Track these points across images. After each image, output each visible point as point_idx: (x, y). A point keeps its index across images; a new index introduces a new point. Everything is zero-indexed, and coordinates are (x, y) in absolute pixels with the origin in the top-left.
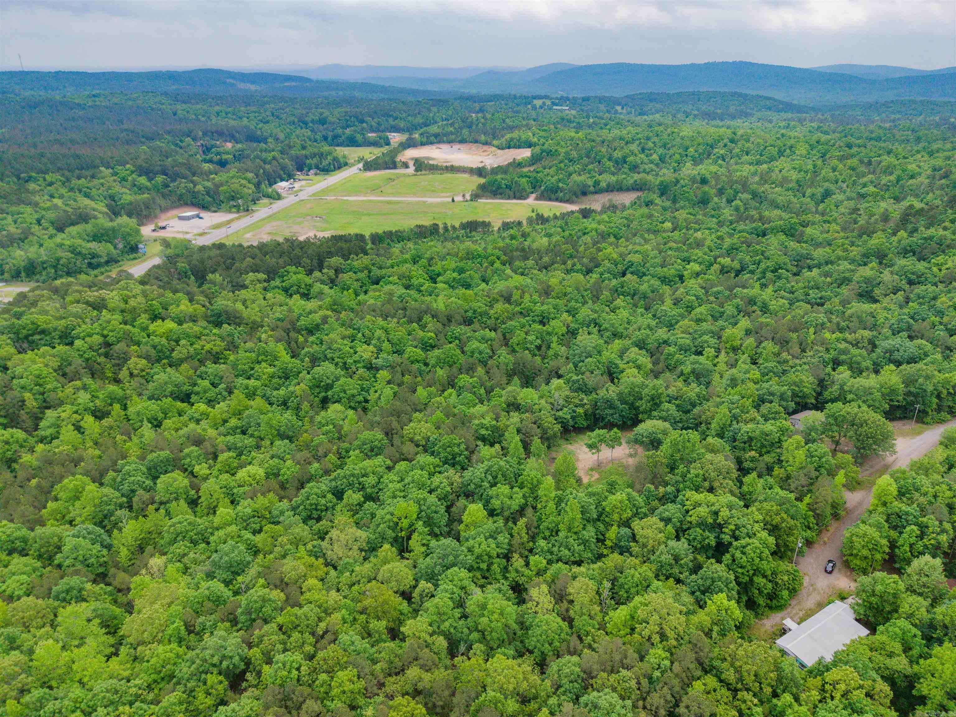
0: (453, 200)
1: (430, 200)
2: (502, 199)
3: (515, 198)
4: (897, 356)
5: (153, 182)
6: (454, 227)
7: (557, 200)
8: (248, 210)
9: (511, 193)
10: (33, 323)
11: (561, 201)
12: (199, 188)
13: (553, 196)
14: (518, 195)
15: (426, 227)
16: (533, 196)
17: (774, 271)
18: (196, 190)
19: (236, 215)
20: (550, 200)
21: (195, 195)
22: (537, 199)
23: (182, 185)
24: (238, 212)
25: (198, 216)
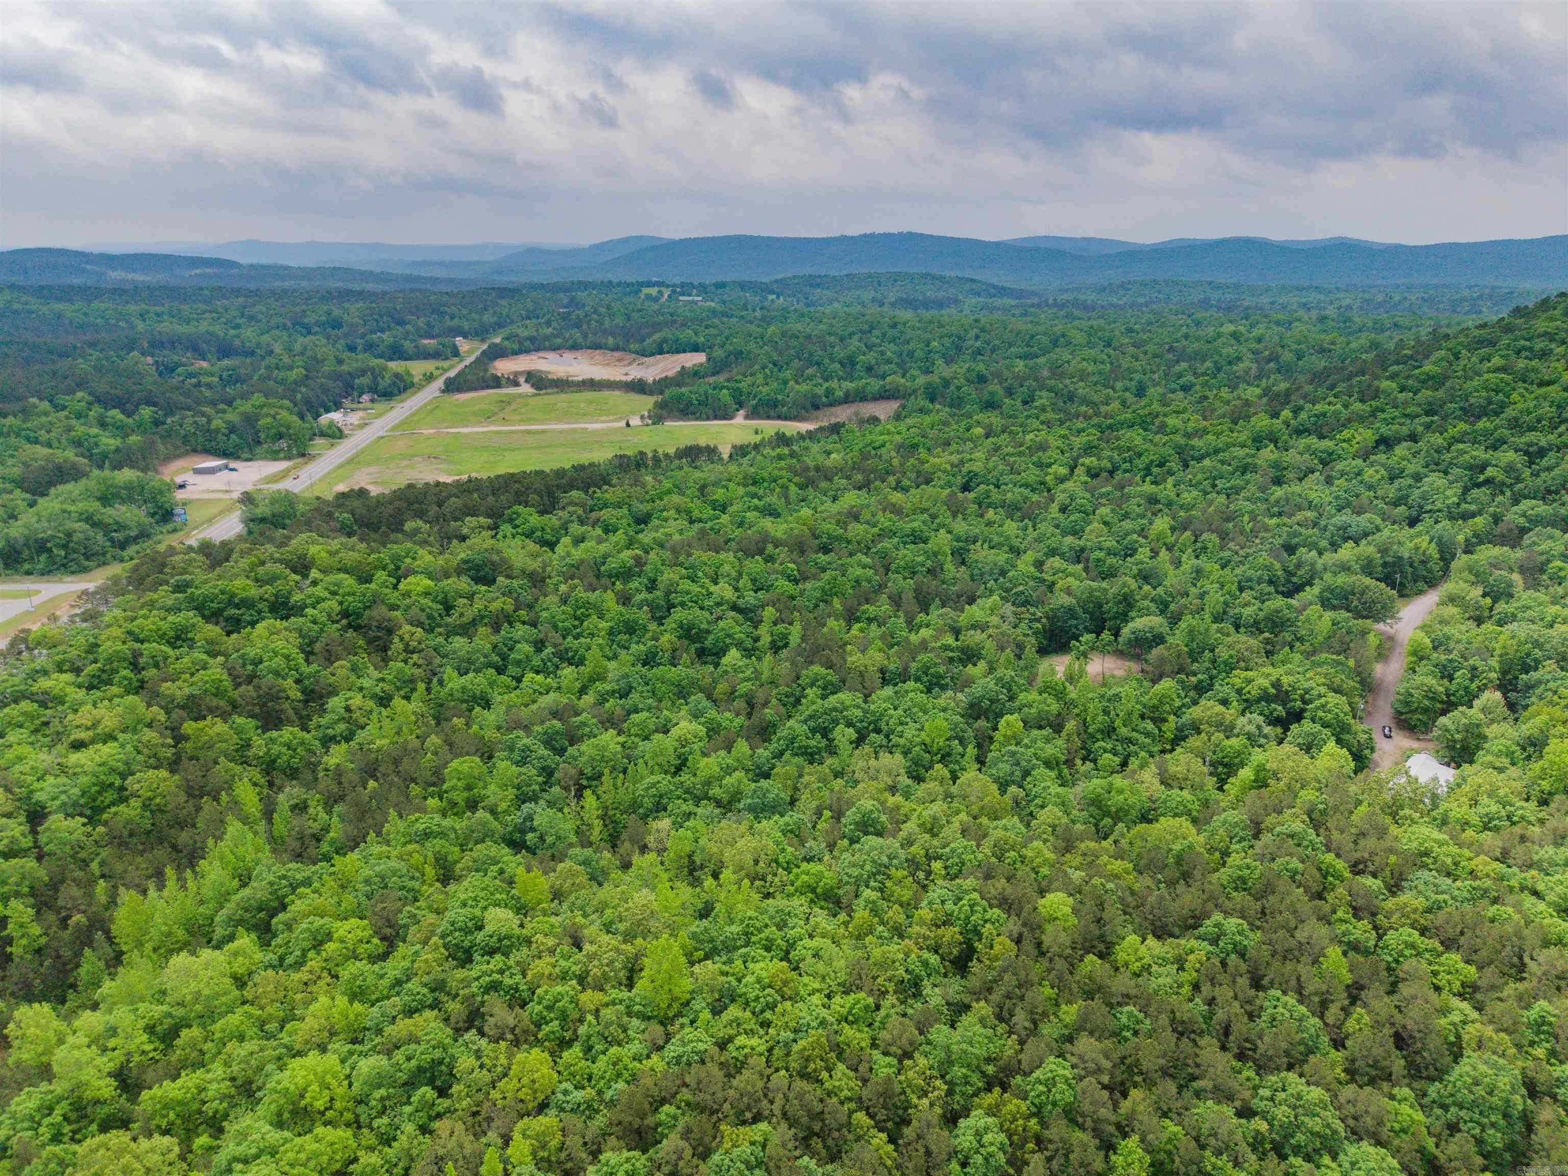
0: (628, 425)
1: (592, 427)
2: (697, 419)
3: (716, 418)
4: (1352, 531)
5: (136, 417)
6: (666, 456)
7: (779, 418)
8: (303, 455)
9: (711, 412)
10: (223, 592)
11: (786, 419)
12: (217, 423)
13: (772, 413)
14: (719, 413)
15: (629, 457)
16: (742, 412)
17: (1161, 465)
18: (212, 427)
19: (283, 465)
20: (769, 418)
21: (210, 433)
22: (747, 417)
23: (190, 421)
24: (288, 458)
25: (226, 467)
